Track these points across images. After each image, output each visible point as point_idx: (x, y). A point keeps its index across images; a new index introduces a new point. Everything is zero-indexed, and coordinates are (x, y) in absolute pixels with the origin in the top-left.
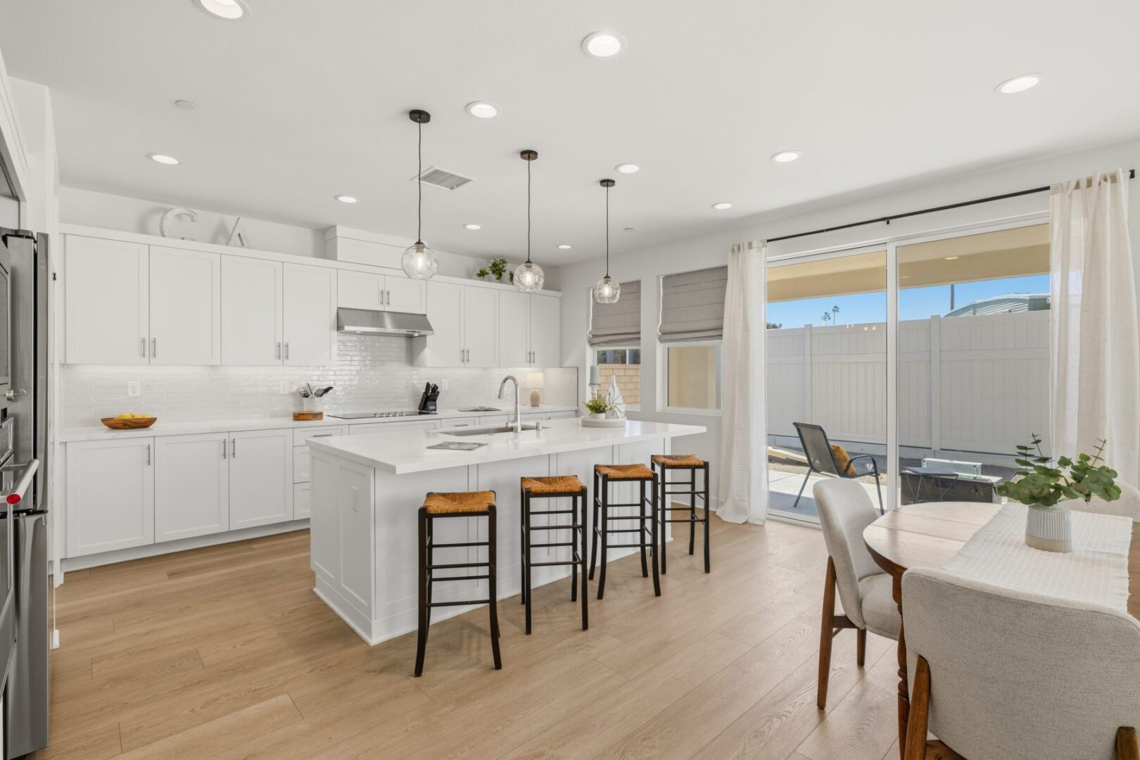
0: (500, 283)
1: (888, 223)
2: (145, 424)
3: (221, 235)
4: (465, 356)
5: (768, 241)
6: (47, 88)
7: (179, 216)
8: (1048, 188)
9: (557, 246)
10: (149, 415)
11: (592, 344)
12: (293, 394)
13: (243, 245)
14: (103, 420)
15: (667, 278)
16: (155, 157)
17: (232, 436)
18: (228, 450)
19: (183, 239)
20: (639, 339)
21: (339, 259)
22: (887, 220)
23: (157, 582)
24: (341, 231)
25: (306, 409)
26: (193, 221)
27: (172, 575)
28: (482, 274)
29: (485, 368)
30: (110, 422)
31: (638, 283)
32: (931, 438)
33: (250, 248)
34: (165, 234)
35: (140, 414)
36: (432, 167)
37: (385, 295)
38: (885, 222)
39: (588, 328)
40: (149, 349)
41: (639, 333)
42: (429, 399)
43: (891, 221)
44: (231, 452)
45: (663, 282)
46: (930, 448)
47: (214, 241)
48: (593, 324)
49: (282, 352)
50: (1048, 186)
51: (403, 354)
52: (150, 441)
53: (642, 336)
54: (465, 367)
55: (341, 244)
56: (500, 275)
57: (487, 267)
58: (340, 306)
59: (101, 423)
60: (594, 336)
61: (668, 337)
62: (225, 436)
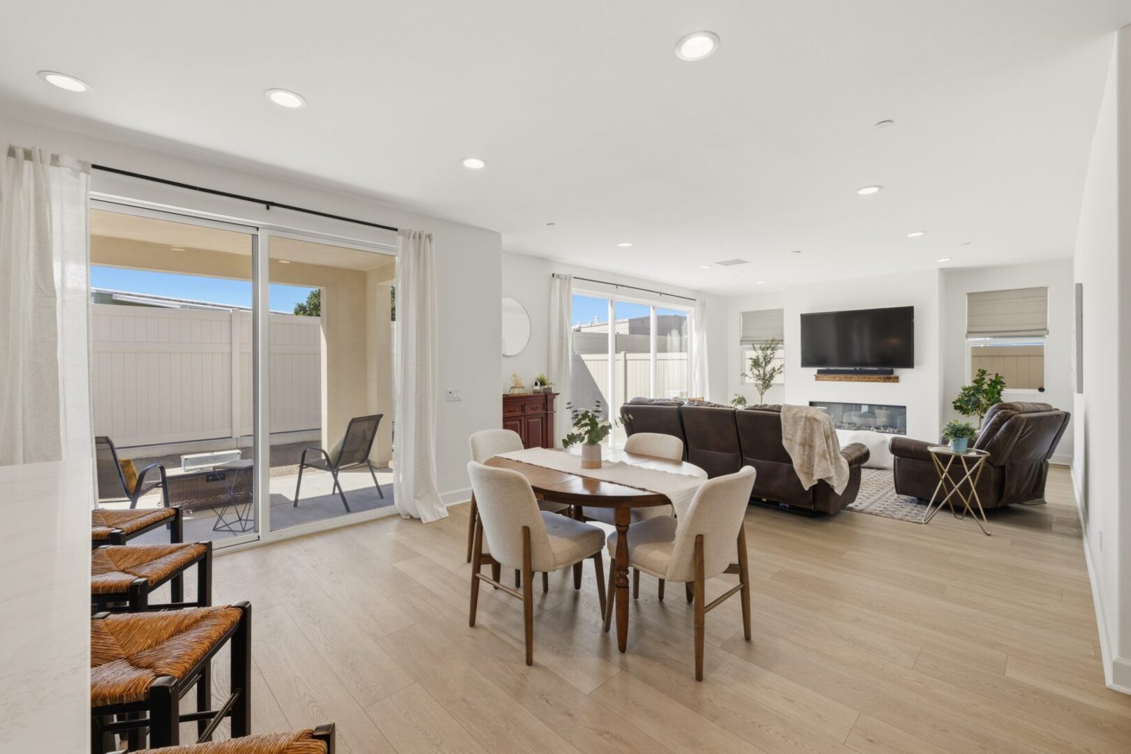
1: (268, 208)
5: (94, 166)
8: (396, 230)
22: (269, 204)
32: (232, 427)
43: (271, 207)
46: (231, 437)
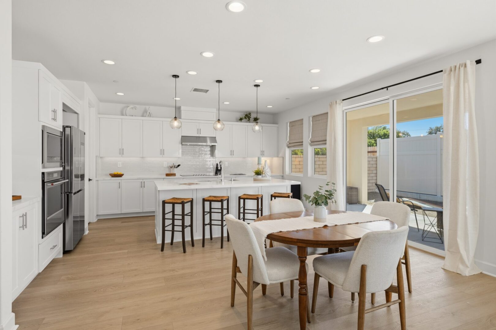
0: (250, 122)
2: (120, 176)
3: (145, 114)
4: (232, 153)
5: (343, 100)
6: (85, 83)
7: (132, 108)
8: (442, 71)
9: (267, 106)
10: (122, 173)
11: (289, 147)
12: (168, 167)
14: (110, 174)
15: (314, 117)
16: (117, 94)
17: (144, 180)
18: (143, 185)
19: (132, 116)
20: (302, 144)
21: (182, 118)
22: (387, 87)
23: (118, 224)
24: (182, 109)
25: (172, 172)
26: (136, 109)
27: (122, 222)
28: (241, 119)
29: (244, 158)
30: (112, 175)
31: (302, 119)
33: (153, 117)
34: (127, 115)
35: (119, 172)
36: (193, 88)
37: (199, 131)
38: (386, 89)
39: (287, 139)
40: (122, 152)
41: (303, 142)
42: (218, 171)
43: (389, 88)
44: (144, 186)
45: (312, 119)
47: (143, 116)
48: (289, 138)
49: (162, 152)
50: (441, 70)
51: (210, 152)
52: (120, 181)
53: (304, 143)
54: (232, 157)
55: (183, 114)
56: (249, 119)
57: (243, 116)
58: (182, 135)
59: (109, 175)
60: (290, 143)
61: (313, 143)
62: (142, 180)
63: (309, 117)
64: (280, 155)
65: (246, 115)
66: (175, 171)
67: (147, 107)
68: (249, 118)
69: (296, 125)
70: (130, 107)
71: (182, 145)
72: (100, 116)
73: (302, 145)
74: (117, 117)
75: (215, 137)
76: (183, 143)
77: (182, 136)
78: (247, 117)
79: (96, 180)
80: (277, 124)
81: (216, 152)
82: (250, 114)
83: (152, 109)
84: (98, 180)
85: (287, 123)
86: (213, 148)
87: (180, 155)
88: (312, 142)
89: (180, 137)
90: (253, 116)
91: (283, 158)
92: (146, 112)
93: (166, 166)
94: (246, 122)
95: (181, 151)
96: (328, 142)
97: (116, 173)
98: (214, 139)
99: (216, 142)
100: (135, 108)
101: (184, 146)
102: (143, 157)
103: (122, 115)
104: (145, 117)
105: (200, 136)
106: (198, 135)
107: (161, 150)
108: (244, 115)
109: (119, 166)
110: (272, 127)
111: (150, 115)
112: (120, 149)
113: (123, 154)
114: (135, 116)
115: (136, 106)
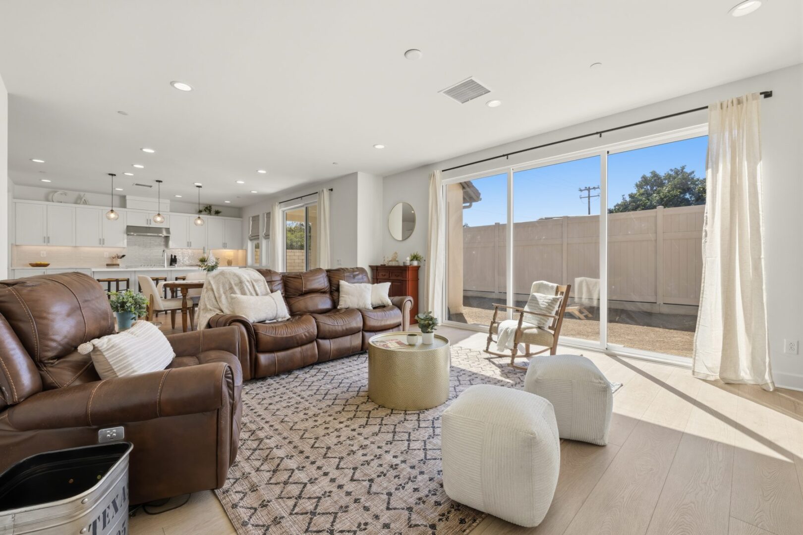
0: (211, 215)
2: (45, 265)
3: (78, 201)
4: (189, 244)
7: (61, 194)
9: (224, 201)
10: (47, 263)
11: (251, 240)
13: (86, 203)
14: (29, 264)
16: (43, 180)
19: (61, 203)
21: (128, 208)
24: (128, 197)
25: (114, 263)
28: (200, 212)
30: (32, 264)
31: (258, 216)
33: (89, 205)
34: (54, 200)
35: (43, 262)
36: (134, 183)
37: (148, 221)
38: (301, 198)
39: (249, 233)
40: (47, 240)
41: (258, 236)
42: (173, 261)
45: (266, 215)
47: (76, 203)
48: (252, 231)
49: (102, 242)
51: (163, 243)
52: (45, 270)
53: (260, 237)
54: (189, 249)
55: (128, 203)
60: (252, 237)
63: (264, 214)
64: (244, 248)
65: (207, 208)
66: (119, 261)
67: (82, 194)
68: (210, 211)
69: (256, 219)
70: (58, 192)
71: (128, 235)
72: (15, 200)
73: (258, 238)
74: (39, 202)
75: (169, 228)
76: (129, 233)
77: (127, 226)
78: (208, 209)
79: (12, 270)
80: (241, 218)
81: (171, 243)
82: (210, 207)
83: (88, 196)
84: (14, 270)
85: (250, 218)
86: (167, 238)
87: (125, 245)
88: (266, 236)
89: (125, 227)
90: (214, 209)
91: (246, 250)
92: (81, 199)
93: (108, 257)
94: (208, 215)
95: (126, 241)
96: (270, 236)
97: (39, 263)
98: (168, 230)
99: (170, 234)
100: (66, 194)
101: (130, 237)
102: (76, 247)
103: (48, 200)
104: (79, 204)
105: (150, 226)
106: (147, 226)
107: (100, 239)
108: (204, 208)
109: (42, 256)
110: (236, 221)
111: (85, 203)
112: (45, 237)
113: (49, 242)
114: (65, 203)
115: (66, 191)
